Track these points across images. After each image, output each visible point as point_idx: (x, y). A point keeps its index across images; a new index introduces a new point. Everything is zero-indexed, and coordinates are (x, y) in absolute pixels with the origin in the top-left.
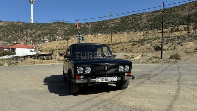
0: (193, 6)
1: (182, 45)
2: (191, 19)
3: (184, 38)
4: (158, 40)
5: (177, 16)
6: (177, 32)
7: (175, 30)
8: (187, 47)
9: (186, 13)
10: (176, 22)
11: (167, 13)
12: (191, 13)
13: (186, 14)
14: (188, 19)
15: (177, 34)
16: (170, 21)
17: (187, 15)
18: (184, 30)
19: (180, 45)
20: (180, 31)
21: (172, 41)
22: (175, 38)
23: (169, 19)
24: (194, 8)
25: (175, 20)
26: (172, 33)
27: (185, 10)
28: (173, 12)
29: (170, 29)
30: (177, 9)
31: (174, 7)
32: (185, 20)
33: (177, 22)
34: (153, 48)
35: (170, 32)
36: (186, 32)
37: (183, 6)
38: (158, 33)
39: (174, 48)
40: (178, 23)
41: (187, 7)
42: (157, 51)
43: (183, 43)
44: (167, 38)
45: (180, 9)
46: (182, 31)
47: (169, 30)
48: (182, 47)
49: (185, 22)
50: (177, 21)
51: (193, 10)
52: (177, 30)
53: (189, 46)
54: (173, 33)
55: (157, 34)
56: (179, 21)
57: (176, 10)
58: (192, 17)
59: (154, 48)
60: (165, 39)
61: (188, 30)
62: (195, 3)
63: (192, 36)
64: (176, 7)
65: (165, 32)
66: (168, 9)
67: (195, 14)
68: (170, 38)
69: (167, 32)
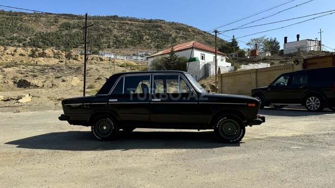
0: (52, 20)
1: (63, 81)
2: (51, 40)
3: (61, 70)
4: (17, 68)
5: (27, 30)
6: (42, 58)
7: (39, 54)
8: (72, 84)
9: (41, 28)
10: (25, 40)
11: (7, 19)
12: (49, 32)
13: (42, 31)
14: (45, 39)
15: (42, 61)
16: (15, 35)
17: (43, 33)
18: (54, 57)
19: (61, 79)
20: (46, 56)
21: (42, 73)
22: (46, 69)
23: (13, 32)
24: (53, 25)
25: (23, 36)
26: (34, 59)
27: (39, 23)
28: (18, 21)
29: (29, 51)
30: (26, 18)
31: (21, 14)
32: (41, 40)
33: (28, 39)
34: (11, 83)
35: (30, 56)
36: (57, 61)
37: (37, 16)
38: (7, 54)
39: (52, 84)
41: (43, 19)
42: (22, 88)
43: (64, 78)
44: (32, 67)
45: (32, 19)
46: (50, 57)
47: (28, 53)
48: (65, 84)
49: (41, 44)
50: (27, 37)
51: (52, 27)
52: (43, 55)
53: (75, 83)
54: (36, 60)
55: (5, 56)
56: (30, 39)
57: (25, 20)
58: (51, 37)
59: (15, 83)
60: (29, 67)
61: (59, 57)
62: (55, 17)
63: (71, 68)
64: (25, 14)
65: (21, 55)
66: (10, 13)
67: (55, 34)
68: (39, 68)
69: (25, 55)
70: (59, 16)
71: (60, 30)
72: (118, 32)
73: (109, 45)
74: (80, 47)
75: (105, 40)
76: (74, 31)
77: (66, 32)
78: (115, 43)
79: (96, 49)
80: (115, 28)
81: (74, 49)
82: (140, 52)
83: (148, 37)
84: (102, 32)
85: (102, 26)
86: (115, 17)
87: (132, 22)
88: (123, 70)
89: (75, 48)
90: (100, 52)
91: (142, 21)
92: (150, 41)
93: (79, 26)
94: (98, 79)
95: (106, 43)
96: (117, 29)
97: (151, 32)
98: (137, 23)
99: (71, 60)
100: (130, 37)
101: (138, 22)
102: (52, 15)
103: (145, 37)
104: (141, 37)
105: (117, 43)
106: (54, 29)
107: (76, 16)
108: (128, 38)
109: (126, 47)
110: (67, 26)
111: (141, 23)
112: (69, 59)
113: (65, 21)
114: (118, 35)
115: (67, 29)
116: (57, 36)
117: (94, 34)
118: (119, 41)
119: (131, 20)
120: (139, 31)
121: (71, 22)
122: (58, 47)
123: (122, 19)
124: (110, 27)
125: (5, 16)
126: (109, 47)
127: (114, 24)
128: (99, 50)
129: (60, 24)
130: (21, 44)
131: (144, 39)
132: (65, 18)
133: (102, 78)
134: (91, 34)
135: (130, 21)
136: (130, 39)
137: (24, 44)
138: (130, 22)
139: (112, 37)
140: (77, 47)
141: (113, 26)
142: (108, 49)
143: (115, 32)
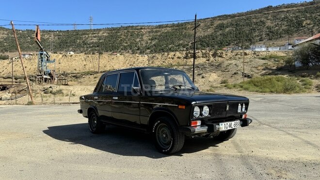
0: (209, 24)
1: (203, 77)
2: (207, 42)
3: (204, 67)
7: (191, 55)
8: (210, 80)
9: (199, 33)
10: (188, 45)
11: (176, 30)
12: (206, 34)
16: (181, 42)
17: (201, 36)
18: (202, 57)
19: (201, 76)
21: (189, 71)
23: (179, 40)
24: (210, 28)
25: (187, 42)
26: (187, 60)
28: (184, 30)
29: (184, 54)
31: (186, 23)
32: (199, 43)
33: (190, 44)
35: (184, 58)
36: (204, 60)
38: (169, 58)
40: (190, 47)
43: (204, 75)
46: (199, 57)
47: (183, 56)
48: (203, 80)
50: (189, 42)
53: (212, 79)
55: (167, 60)
57: (188, 28)
58: (207, 39)
60: (180, 67)
61: (207, 56)
62: (211, 20)
63: (213, 65)
64: (188, 23)
65: (179, 58)
66: (178, 25)
67: (211, 36)
68: (187, 67)
69: (181, 58)
70: (214, 18)
71: (215, 31)
72: (272, 23)
73: (261, 38)
74: (232, 44)
75: (257, 34)
76: (227, 30)
77: (221, 32)
78: (268, 35)
79: (247, 44)
80: (268, 20)
81: (227, 47)
82: (298, 40)
83: (308, 22)
84: (254, 26)
85: (254, 20)
86: (269, 8)
87: (289, 9)
88: (265, 62)
89: (228, 45)
90: (251, 46)
91: (302, 5)
92: (312, 25)
93: (232, 25)
94: (235, 74)
95: (258, 36)
96: (271, 20)
97: (313, 15)
98: (295, 9)
99: (217, 58)
100: (286, 26)
101: (296, 7)
102: (209, 20)
103: (305, 23)
104: (300, 24)
105: (271, 34)
106: (210, 31)
107: (229, 16)
108: (284, 27)
109: (281, 37)
110: (221, 27)
111: (300, 8)
112: (215, 57)
113: (220, 22)
114: (272, 25)
115: (221, 30)
116: (212, 37)
117: (246, 29)
118: (272, 32)
119: (288, 6)
120: (297, 17)
121: (225, 22)
122: (213, 47)
123: (277, 8)
124: (262, 19)
125: (175, 28)
126: (261, 40)
127: (267, 15)
128: (251, 44)
129: (215, 25)
130: (185, 49)
131: (304, 25)
132: (220, 20)
133: (239, 72)
134: (243, 30)
135: (286, 8)
136: (286, 27)
137: (187, 49)
138: (286, 10)
139: (264, 29)
140: (229, 44)
141: (267, 18)
142: (260, 42)
143: (269, 23)
